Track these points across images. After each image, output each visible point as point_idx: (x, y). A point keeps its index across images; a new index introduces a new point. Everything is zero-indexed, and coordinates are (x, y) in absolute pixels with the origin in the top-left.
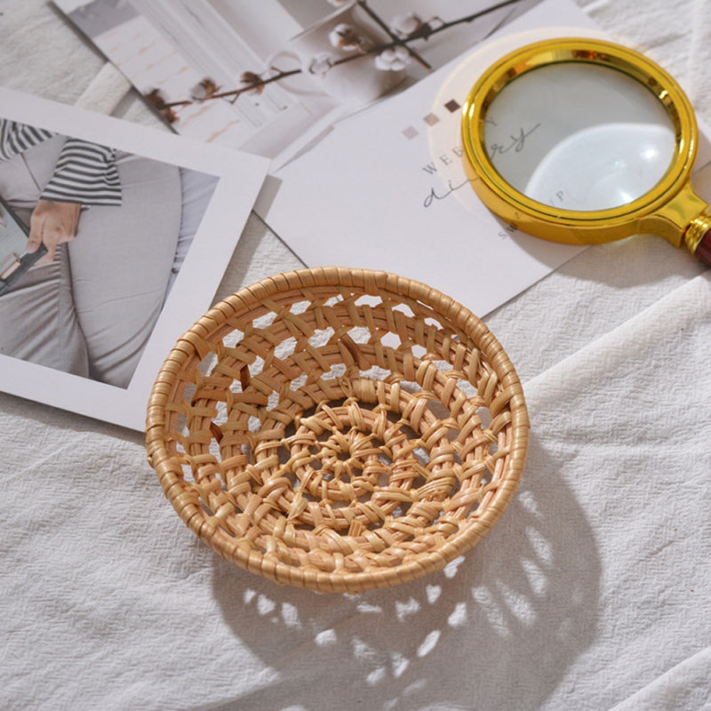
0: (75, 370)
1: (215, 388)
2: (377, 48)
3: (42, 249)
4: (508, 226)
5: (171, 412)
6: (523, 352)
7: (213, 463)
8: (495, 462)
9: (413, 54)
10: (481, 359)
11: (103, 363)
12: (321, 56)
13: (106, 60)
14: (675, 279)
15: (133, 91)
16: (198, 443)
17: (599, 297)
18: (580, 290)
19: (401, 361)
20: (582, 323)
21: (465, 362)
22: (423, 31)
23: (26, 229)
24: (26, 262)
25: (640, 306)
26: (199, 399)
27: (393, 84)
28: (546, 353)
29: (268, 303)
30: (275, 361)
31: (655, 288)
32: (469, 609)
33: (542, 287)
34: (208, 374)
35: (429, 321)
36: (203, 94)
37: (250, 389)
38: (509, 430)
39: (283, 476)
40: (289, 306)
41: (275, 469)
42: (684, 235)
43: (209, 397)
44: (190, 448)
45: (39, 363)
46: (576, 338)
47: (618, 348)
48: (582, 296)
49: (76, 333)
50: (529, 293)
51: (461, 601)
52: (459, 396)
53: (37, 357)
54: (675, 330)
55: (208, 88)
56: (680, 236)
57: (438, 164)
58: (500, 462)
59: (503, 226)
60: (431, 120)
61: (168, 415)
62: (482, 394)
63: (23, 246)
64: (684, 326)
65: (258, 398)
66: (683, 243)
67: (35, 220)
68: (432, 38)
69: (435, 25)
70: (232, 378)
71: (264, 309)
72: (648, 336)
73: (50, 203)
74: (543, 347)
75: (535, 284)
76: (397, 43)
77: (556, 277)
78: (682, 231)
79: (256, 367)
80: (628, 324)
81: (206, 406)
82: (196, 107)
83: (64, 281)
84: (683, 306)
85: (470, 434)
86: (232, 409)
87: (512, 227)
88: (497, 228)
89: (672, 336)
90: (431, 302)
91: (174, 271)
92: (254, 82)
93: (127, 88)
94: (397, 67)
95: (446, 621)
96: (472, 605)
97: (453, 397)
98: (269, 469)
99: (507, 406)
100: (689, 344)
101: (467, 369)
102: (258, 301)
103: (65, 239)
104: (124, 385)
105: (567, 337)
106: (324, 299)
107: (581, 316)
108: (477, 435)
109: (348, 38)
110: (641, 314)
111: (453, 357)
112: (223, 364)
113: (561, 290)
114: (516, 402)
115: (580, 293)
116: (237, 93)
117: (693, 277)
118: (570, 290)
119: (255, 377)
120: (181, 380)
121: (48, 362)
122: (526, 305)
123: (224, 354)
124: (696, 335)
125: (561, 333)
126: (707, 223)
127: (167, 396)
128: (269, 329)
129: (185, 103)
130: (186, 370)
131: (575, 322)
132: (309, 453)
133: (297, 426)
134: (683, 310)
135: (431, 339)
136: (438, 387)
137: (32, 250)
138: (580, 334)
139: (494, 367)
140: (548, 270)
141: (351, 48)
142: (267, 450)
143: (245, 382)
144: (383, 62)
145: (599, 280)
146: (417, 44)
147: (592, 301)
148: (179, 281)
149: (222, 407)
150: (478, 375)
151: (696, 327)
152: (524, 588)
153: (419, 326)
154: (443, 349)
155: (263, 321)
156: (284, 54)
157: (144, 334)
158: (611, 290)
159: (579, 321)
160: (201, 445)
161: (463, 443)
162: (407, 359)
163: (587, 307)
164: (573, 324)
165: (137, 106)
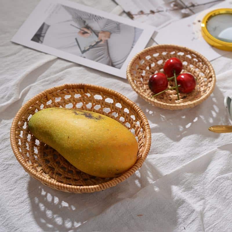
0: (108, 64)
1: (143, 67)
2: (182, 8)
3: (101, 40)
7: (141, 82)
8: (207, 88)
9: (190, 10)
10: (206, 67)
11: (115, 64)
12: (169, 8)
13: (117, 4)
15: (124, 12)
19: (187, 67)
21: (202, 68)
22: (193, 6)
23: (98, 36)
24: (97, 43)
26: (139, 68)
27: (185, 16)
29: (157, 50)
30: (157, 64)
32: (198, 119)
34: (142, 64)
35: (195, 59)
36: (141, 13)
38: (211, 82)
40: (162, 52)
43: (142, 69)
45: (100, 62)
49: (109, 58)
51: (196, 117)
52: (200, 76)
53: (99, 61)
55: (142, 12)
57: (195, 33)
58: (208, 88)
60: (194, 23)
62: (205, 75)
63: (97, 39)
65: (152, 71)
67: (100, 35)
68: (195, 7)
69: (196, 5)
70: (147, 66)
71: (156, 52)
73: (103, 32)
76: (186, 7)
79: (153, 65)
82: (138, 16)
83: (106, 47)
85: (202, 83)
86: (146, 72)
90: (195, 54)
91: (132, 47)
92: (152, 12)
93: (122, 11)
94: (187, 12)
95: (193, 121)
96: (199, 118)
97: (198, 76)
99: (211, 77)
101: (202, 70)
102: (155, 50)
103: (107, 39)
104: (120, 68)
106: (170, 52)
108: (203, 84)
109: (175, 5)
111: (200, 67)
112: (146, 62)
114: (213, 76)
116: (148, 14)
120: (136, 63)
121: (102, 62)
123: (146, 60)
128: (157, 57)
129: (136, 15)
135: (194, 63)
136: (195, 74)
137: (99, 40)
139: (209, 69)
141: (176, 8)
143: (150, 68)
144: (183, 11)
146: (192, 8)
148: (133, 49)
149: (144, 72)
150: (205, 71)
152: (212, 116)
153: (192, 60)
154: (197, 65)
155: (156, 55)
156: (160, 7)
157: (124, 59)
160: (139, 78)
161: (200, 85)
162: (188, 67)
165: (125, 15)
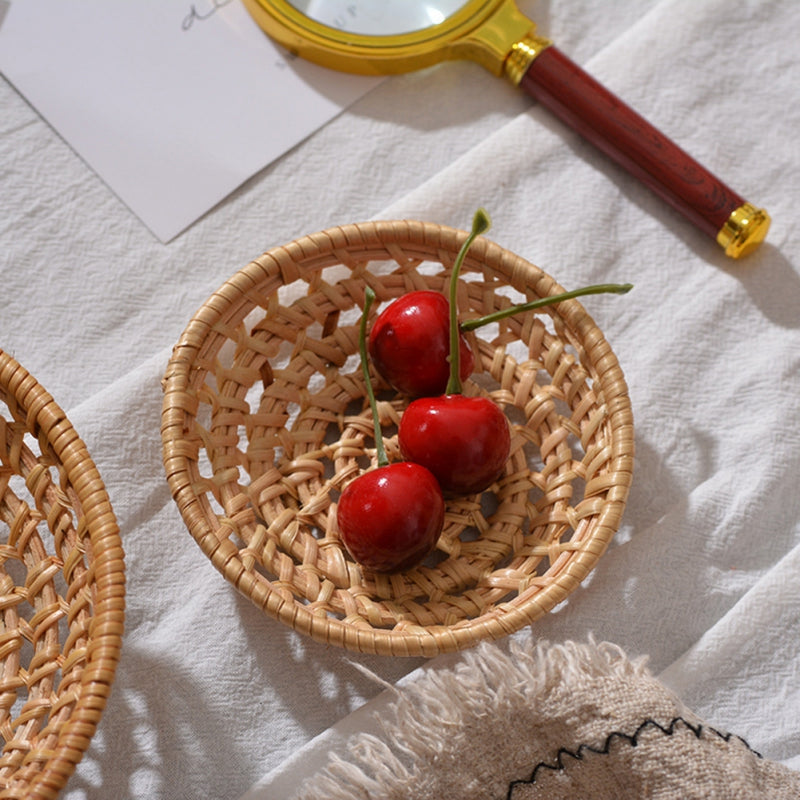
1: (288, 323)
4: (287, 52)
5: (219, 334)
6: (307, 218)
7: (243, 412)
14: (494, 119)
16: (235, 382)
17: (400, 143)
18: (378, 135)
20: (379, 178)
25: (452, 154)
26: (262, 330)
28: (335, 218)
31: (469, 131)
33: (330, 132)
34: (287, 304)
37: (329, 339)
39: (318, 460)
41: (314, 447)
42: (505, 64)
43: (274, 332)
44: (224, 384)
46: (372, 197)
47: (424, 212)
48: (379, 142)
50: (314, 140)
54: (494, 186)
56: (500, 65)
59: (280, 52)
61: (213, 336)
64: (506, 181)
65: (334, 354)
66: (504, 72)
70: (314, 319)
71: (383, 254)
72: (461, 195)
74: (331, 211)
75: (320, 129)
77: (348, 119)
78: (502, 59)
80: (436, 180)
81: (267, 341)
84: (504, 154)
86: (298, 354)
87: (293, 53)
88: (273, 55)
89: (491, 194)
98: (308, 444)
100: (511, 203)
102: (381, 243)
105: (361, 196)
107: (378, 168)
110: (454, 165)
113: (352, 136)
115: (376, 139)
117: (515, 114)
118: (366, 134)
119: (342, 329)
120: (249, 301)
122: (311, 155)
123: (318, 288)
124: (521, 191)
125: (353, 191)
126: (533, 48)
127: (220, 314)
130: (259, 291)
131: (371, 176)
132: (362, 445)
133: (365, 405)
134: (504, 160)
138: (377, 192)
140: (335, 110)
142: (316, 421)
143: (329, 329)
145: (399, 120)
147: (391, 149)
151: (521, 181)
155: (382, 268)
158: (416, 133)
159: (376, 175)
160: (239, 385)
163: (385, 156)
164: (369, 179)
